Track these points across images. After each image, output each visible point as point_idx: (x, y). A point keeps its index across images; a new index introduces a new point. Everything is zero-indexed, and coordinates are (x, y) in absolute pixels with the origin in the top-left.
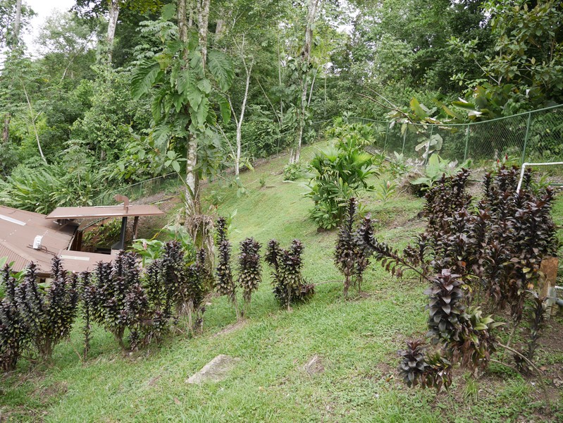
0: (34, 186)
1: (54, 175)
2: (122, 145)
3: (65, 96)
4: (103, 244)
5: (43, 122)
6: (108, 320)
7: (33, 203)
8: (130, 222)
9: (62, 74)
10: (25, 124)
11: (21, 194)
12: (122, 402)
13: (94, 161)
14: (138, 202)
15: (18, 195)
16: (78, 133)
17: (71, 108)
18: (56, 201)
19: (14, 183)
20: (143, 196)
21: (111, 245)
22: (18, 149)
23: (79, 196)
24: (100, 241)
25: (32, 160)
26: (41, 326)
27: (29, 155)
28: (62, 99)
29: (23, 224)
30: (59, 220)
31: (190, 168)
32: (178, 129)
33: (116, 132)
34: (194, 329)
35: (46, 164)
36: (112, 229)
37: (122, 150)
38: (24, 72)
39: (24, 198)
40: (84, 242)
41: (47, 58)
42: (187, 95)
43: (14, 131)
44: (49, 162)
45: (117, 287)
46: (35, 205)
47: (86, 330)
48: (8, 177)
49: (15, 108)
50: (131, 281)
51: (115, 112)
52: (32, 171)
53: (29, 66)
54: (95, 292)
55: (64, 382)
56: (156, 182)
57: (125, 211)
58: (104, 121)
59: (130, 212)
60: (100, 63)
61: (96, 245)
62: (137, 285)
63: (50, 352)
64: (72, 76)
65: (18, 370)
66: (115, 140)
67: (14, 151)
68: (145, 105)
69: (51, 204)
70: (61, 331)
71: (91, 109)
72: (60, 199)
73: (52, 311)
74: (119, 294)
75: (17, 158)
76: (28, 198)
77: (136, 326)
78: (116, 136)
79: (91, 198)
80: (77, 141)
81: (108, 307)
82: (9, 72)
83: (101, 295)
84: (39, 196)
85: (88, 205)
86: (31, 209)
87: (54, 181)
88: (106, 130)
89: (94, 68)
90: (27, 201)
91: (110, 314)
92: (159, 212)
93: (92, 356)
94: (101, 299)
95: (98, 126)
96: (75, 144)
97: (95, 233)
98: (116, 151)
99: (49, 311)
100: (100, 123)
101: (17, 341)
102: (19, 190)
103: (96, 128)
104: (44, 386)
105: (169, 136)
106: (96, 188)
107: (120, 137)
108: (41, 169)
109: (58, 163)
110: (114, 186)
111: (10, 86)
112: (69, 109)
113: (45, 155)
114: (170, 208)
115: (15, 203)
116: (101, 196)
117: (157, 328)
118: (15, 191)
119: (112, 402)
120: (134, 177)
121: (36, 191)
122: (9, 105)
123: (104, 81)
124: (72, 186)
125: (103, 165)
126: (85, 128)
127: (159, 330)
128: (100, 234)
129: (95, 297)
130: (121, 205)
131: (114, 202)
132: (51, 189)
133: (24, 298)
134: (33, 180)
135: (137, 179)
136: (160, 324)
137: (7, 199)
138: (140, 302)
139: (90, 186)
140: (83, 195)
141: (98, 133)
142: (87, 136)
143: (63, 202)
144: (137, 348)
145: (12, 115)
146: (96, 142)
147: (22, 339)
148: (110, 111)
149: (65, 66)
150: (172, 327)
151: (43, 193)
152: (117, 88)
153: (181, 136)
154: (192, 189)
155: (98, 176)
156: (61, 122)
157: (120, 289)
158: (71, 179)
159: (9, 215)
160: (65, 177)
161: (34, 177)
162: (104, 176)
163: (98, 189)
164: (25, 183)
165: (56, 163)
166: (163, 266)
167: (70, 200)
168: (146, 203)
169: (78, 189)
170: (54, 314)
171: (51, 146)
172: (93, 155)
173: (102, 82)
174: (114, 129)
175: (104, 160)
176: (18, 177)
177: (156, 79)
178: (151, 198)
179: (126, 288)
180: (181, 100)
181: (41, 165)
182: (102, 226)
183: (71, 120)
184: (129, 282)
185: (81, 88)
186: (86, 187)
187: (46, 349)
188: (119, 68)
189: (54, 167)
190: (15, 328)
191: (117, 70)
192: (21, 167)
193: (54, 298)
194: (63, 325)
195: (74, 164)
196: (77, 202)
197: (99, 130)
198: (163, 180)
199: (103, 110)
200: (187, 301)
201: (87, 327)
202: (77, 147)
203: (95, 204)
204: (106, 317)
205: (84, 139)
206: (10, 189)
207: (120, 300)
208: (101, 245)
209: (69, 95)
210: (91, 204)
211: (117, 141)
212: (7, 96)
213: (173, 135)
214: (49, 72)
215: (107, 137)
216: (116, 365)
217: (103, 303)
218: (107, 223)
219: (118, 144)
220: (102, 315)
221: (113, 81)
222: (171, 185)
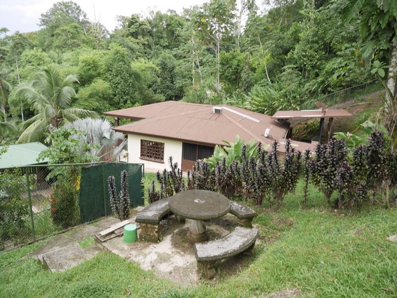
0: (264, 98)
1: (275, 90)
2: (321, 66)
3: (282, 36)
4: (306, 136)
5: (268, 56)
6: (323, 184)
7: (263, 108)
8: (326, 122)
9: (279, 22)
10: (258, 59)
11: (257, 103)
12: (334, 239)
13: (301, 79)
14: (332, 107)
15: (254, 104)
16: (291, 61)
17: (286, 44)
18: (276, 108)
19: (252, 96)
20: (336, 103)
21: (311, 138)
22: (253, 75)
23: (291, 104)
24: (304, 134)
25: (262, 81)
26: (279, 181)
27: (260, 78)
28: (280, 38)
29: (258, 121)
30: (279, 120)
31: (391, 74)
32: (382, 42)
33: (318, 57)
34: (390, 202)
35: (270, 83)
36: (312, 127)
37: (321, 70)
38: (258, 25)
39: (258, 106)
40: (293, 135)
41: (270, 13)
42: (392, 13)
43: (252, 64)
44: (272, 82)
45: (331, 162)
46: (264, 110)
47: (306, 189)
48: (249, 93)
49: (253, 49)
50: (341, 159)
51: (317, 42)
52: (262, 88)
53: (261, 20)
54: (314, 164)
55: (291, 219)
56: (347, 92)
57: (323, 114)
58: (309, 49)
59: (327, 115)
60: (306, 7)
61: (301, 137)
62: (345, 162)
63: (282, 199)
64: (286, 22)
65: (263, 205)
66: (316, 63)
67: (252, 77)
68: (341, 32)
69: (273, 109)
70: (290, 187)
71: (300, 42)
72: (279, 106)
73: (286, 173)
74: (331, 168)
75: (254, 81)
76: (260, 106)
77: (344, 191)
78: (317, 60)
79: (299, 105)
80: (290, 66)
81: (323, 175)
82: (250, 27)
83: (319, 166)
84: (267, 104)
85: (297, 110)
86: (262, 112)
87: (275, 94)
88: (310, 56)
89: (302, 12)
90: (259, 107)
91: (325, 180)
92: (349, 114)
93: (307, 206)
94: (318, 169)
95: (304, 54)
96: (289, 68)
97: (300, 128)
98: (317, 70)
99: (284, 173)
100: (306, 51)
101: (265, 188)
102: (255, 100)
103: (303, 56)
104: (278, 218)
105: (374, 50)
106: (302, 98)
107: (320, 60)
108: (267, 87)
109: (278, 82)
110: (314, 96)
111: (250, 36)
112: (285, 45)
113: (270, 78)
114: (357, 112)
115: (253, 109)
116: (305, 103)
117: (360, 195)
118: (253, 102)
119: (327, 238)
120: (329, 89)
121: (265, 101)
122: (250, 48)
123: (309, 21)
124: (287, 97)
125: (308, 82)
126: (295, 56)
127: (361, 197)
128: (304, 130)
129: (314, 168)
130: (320, 110)
131: (315, 107)
132: (274, 99)
133: (271, 163)
134: (263, 94)
135: (332, 90)
136: (363, 193)
137: (249, 107)
138: (348, 175)
139: (298, 97)
140: (293, 103)
141: (305, 59)
142: (296, 63)
143: (281, 108)
144: (343, 207)
145: (251, 53)
146: (302, 66)
147: (267, 188)
148: (313, 42)
149: (282, 16)
150: (371, 197)
151: (269, 102)
152: (318, 24)
153: (385, 47)
154: (392, 91)
155: (304, 90)
156: (280, 54)
157: (332, 164)
158: (286, 93)
159: (251, 115)
160: (282, 92)
161: (263, 92)
162: (307, 90)
163: (303, 99)
164: (258, 96)
165: (276, 82)
166: (369, 150)
167: (285, 106)
168: (338, 108)
169: (291, 99)
170: (287, 175)
171: (274, 71)
172: (300, 75)
173: (307, 21)
174: (316, 55)
175: (307, 78)
176: (255, 92)
177: (363, 4)
178: (341, 105)
179: (337, 164)
180: (387, 17)
181: (267, 84)
182: (306, 124)
183: (286, 52)
184: (339, 160)
185: (292, 29)
186: (295, 97)
187: (279, 197)
188: (321, 8)
189: (276, 85)
190: (264, 180)
191: (319, 10)
192: (256, 86)
193: (287, 165)
194: (292, 183)
195: (288, 82)
196: (290, 108)
197: (304, 56)
198: (353, 90)
199: (308, 42)
200: (386, 179)
201: (306, 187)
202: (291, 70)
203: (301, 109)
204: (321, 182)
205: (294, 64)
206: (250, 100)
207: (332, 172)
208: (304, 137)
209: (285, 35)
210: (299, 109)
211: (318, 64)
212: (249, 42)
213: (378, 48)
214: (272, 22)
215: (311, 61)
216: (326, 216)
217: (320, 172)
218: (309, 122)
219: (319, 65)
220: (318, 180)
221: (315, 19)
222: (360, 94)
